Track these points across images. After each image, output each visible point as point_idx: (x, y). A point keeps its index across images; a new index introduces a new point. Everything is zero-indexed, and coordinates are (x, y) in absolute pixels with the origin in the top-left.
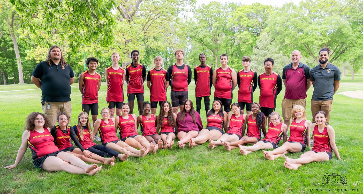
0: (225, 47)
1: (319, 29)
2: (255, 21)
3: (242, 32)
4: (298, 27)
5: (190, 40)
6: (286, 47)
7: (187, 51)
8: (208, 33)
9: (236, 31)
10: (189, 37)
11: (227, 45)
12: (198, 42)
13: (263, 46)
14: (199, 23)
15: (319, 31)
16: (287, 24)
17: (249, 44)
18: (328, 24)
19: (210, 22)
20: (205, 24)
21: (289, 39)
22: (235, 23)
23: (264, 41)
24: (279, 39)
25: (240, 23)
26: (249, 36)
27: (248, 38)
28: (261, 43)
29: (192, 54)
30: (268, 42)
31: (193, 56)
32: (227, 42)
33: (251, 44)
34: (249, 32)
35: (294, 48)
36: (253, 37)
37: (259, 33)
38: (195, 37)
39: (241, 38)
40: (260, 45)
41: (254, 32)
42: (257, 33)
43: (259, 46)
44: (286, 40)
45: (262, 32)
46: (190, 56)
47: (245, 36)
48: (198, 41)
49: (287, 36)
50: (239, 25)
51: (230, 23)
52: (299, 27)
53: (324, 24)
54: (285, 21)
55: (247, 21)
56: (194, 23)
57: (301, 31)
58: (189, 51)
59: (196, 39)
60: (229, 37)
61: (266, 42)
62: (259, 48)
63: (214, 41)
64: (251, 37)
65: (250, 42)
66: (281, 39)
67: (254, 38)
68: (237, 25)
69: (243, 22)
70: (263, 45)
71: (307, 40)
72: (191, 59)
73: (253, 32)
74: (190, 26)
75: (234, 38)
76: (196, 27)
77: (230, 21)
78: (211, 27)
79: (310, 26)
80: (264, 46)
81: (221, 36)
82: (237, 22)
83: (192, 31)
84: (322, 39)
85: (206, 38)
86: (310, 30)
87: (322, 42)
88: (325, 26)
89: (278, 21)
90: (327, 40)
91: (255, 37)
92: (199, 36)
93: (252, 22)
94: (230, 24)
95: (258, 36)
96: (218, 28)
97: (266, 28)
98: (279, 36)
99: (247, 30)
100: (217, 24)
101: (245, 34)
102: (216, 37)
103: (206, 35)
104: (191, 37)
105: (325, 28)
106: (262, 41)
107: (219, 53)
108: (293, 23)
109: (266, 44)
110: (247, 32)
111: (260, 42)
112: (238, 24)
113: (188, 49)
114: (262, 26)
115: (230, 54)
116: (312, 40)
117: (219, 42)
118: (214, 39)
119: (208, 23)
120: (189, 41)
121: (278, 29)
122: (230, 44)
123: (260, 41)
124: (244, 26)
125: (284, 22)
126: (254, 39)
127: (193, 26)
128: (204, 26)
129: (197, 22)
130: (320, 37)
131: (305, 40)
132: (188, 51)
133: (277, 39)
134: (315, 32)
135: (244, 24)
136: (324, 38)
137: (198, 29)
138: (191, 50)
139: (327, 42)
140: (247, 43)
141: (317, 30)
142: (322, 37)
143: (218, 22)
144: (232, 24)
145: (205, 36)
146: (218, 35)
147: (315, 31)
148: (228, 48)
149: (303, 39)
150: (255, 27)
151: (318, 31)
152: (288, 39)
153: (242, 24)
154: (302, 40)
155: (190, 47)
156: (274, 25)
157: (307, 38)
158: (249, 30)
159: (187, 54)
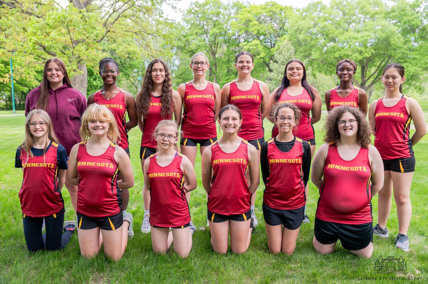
0: (226, 62)
1: (359, 37)
2: (269, 27)
3: (251, 42)
4: (330, 34)
5: (177, 52)
6: (311, 62)
7: (172, 68)
8: (203, 43)
9: (242, 40)
10: (175, 48)
11: (229, 59)
12: (188, 55)
13: (284, 59)
14: (191, 28)
15: (360, 40)
16: (314, 30)
17: (261, 58)
18: (371, 31)
19: (206, 27)
20: (199, 30)
21: (318, 51)
22: (241, 29)
23: (285, 52)
24: (303, 51)
25: (248, 29)
26: (260, 48)
27: (260, 49)
28: (281, 56)
29: (180, 72)
30: (292, 53)
31: (181, 75)
32: (229, 55)
33: (263, 58)
34: (261, 41)
35: (323, 64)
36: (265, 49)
37: (273, 43)
38: (185, 48)
39: (249, 49)
40: (279, 58)
41: (267, 42)
42: (271, 44)
43: (279, 60)
44: (312, 52)
45: (278, 42)
46: (177, 74)
47: (254, 47)
48: (189, 53)
49: (314, 48)
50: (246, 32)
51: (234, 28)
52: (332, 35)
53: (366, 30)
54: (311, 26)
55: (258, 26)
56: (183, 29)
57: (333, 40)
58: (176, 68)
59: (186, 51)
60: (232, 48)
61: (289, 53)
62: (279, 63)
63: (210, 54)
64: (264, 48)
65: (261, 56)
66: (305, 51)
67: (267, 49)
68: (243, 31)
69: (253, 27)
70: (285, 57)
71: (343, 52)
72: (179, 78)
73: (265, 42)
74: (177, 32)
75: (239, 49)
76: (185, 34)
77: (234, 26)
78: (207, 35)
79: (346, 33)
80: (286, 59)
81: (220, 47)
82: (244, 27)
83: (180, 39)
84: (364, 51)
85: (200, 49)
86: (346, 39)
87: (364, 56)
88: (367, 33)
89: (301, 27)
90: (370, 53)
91: (269, 49)
92: (191, 46)
93: (264, 27)
94: (234, 30)
95: (272, 47)
96: (216, 36)
97: (285, 36)
98: (303, 48)
99: (257, 39)
100: (216, 30)
101: (255, 44)
102: (214, 49)
103: (201, 46)
104: (179, 48)
105: (368, 36)
106: (283, 52)
107: (218, 70)
108: (323, 28)
109: (289, 56)
110: (257, 42)
111: (279, 54)
112: (245, 29)
113: (174, 64)
114: (278, 33)
115: (233, 73)
116: (348, 53)
117: (217, 56)
118: (210, 51)
119: (202, 29)
120: (176, 54)
121: (301, 37)
122: (234, 59)
123: (279, 52)
124: (254, 33)
125: (311, 28)
126: (267, 51)
127: (181, 32)
128: (197, 33)
129: (187, 28)
130: (360, 48)
131: (340, 52)
132: (174, 68)
133: (300, 52)
134: (353, 42)
135: (253, 29)
136: (365, 51)
137: (189, 37)
138: (178, 67)
139: (371, 55)
140: (258, 57)
141: (356, 39)
142: (363, 49)
143: (217, 27)
144: (237, 30)
145: (199, 46)
146: (216, 45)
147: (354, 40)
148: (231, 63)
149: (337, 51)
150: (268, 36)
151: (358, 40)
152: (316, 51)
153: (251, 29)
154: (335, 53)
155: (177, 62)
156: (296, 31)
157: (343, 50)
158: (259, 39)
159: (173, 72)
